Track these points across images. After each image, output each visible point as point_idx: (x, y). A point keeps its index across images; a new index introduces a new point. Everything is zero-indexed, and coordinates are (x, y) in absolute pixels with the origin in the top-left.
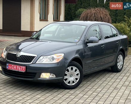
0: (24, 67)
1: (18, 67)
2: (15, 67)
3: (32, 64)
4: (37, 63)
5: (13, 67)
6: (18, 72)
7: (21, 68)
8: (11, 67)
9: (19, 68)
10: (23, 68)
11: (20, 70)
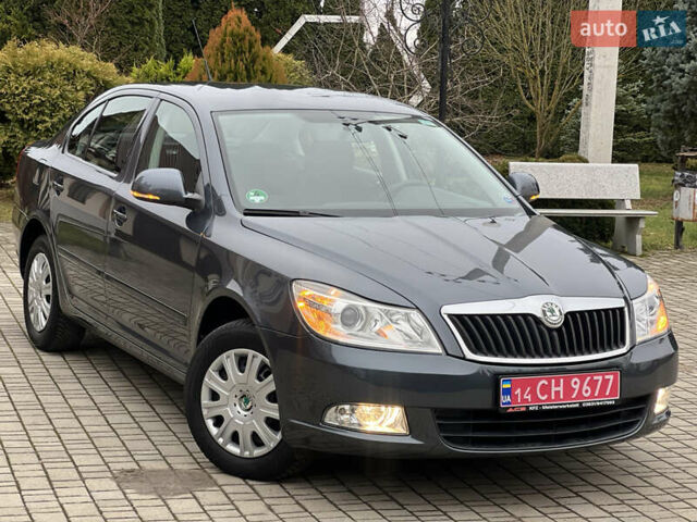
0: (611, 377)
1: (575, 382)
2: (561, 389)
3: (631, 349)
4: (639, 339)
5: (546, 390)
6: (581, 410)
7: (593, 384)
8: (533, 392)
9: (585, 387)
10: (606, 382)
11: (592, 395)
